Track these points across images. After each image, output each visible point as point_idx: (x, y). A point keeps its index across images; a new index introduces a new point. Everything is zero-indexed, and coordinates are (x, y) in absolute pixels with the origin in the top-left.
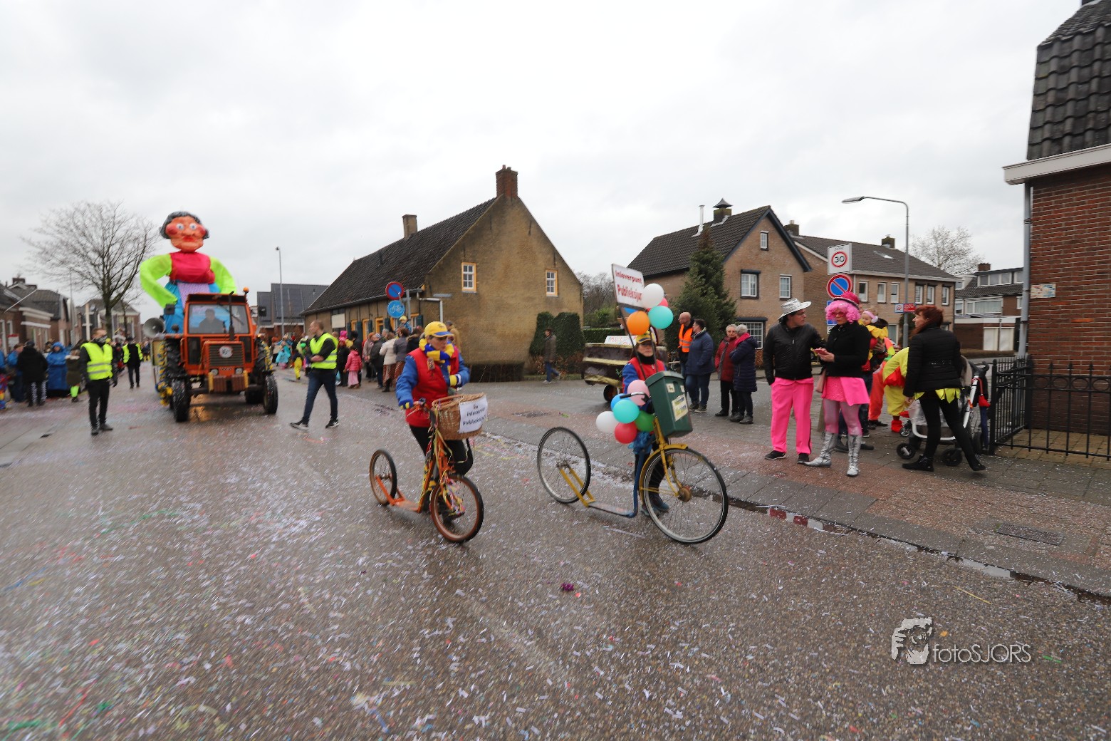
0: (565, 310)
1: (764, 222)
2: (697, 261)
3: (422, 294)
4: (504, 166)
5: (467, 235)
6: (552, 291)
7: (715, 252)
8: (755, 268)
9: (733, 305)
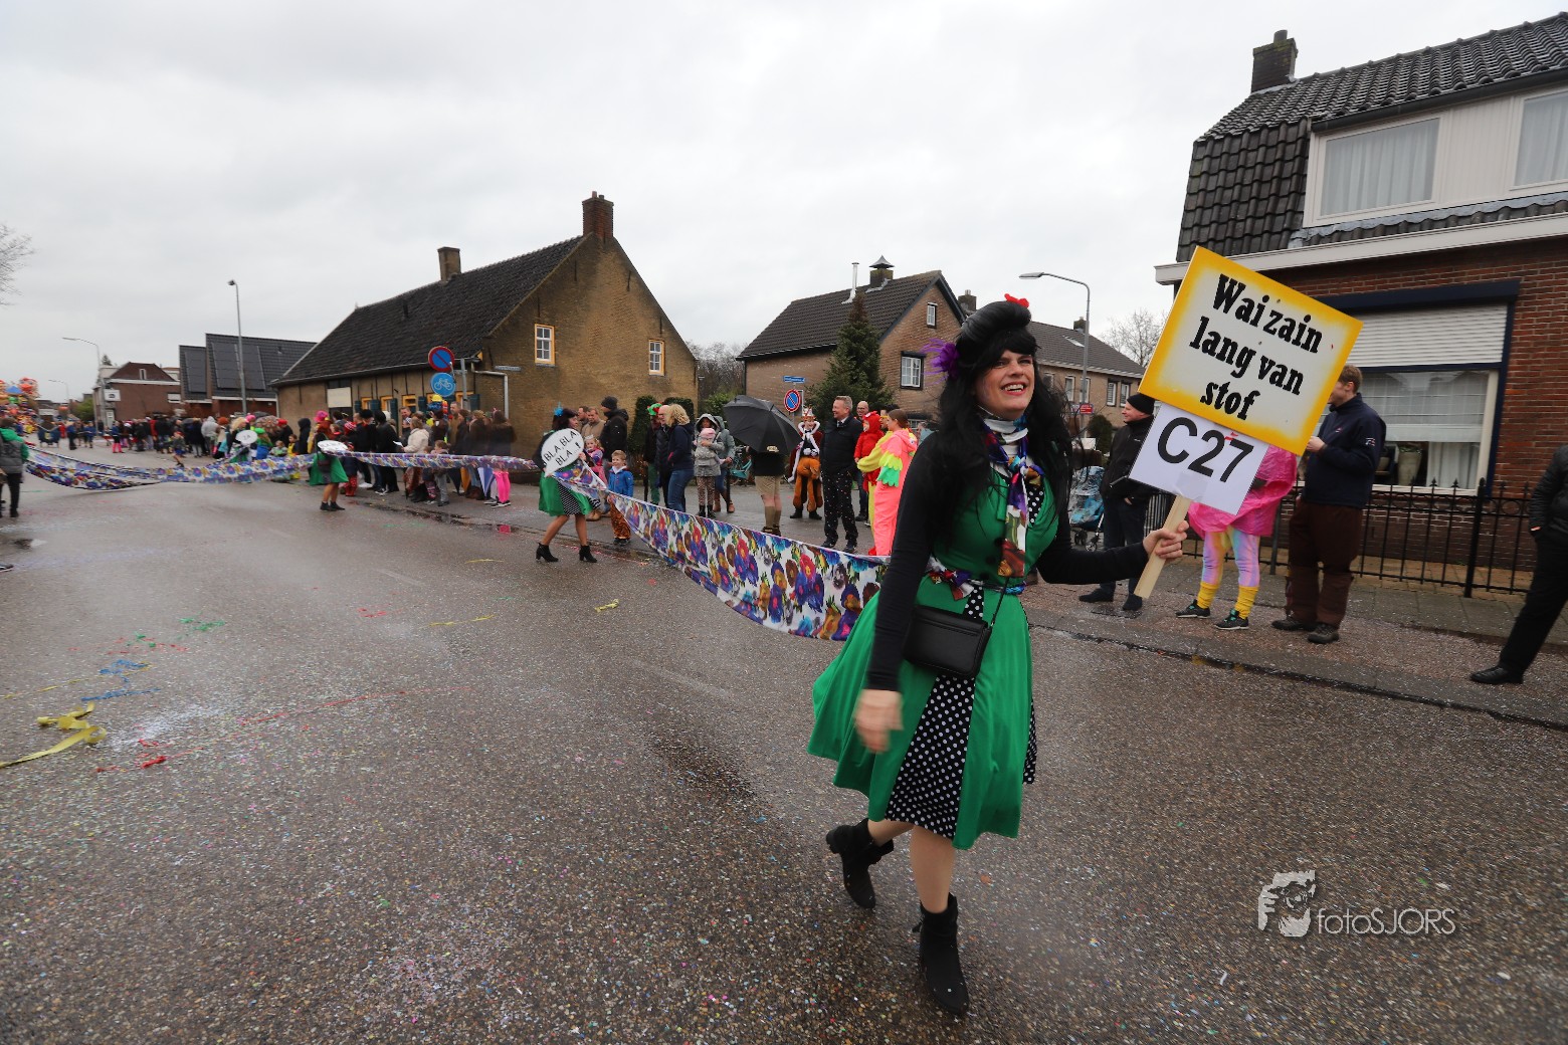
0: (673, 395)
1: (932, 292)
2: (846, 337)
3: (479, 366)
4: (594, 193)
5: (542, 285)
6: (657, 368)
7: (869, 327)
8: (919, 350)
9: (890, 397)
